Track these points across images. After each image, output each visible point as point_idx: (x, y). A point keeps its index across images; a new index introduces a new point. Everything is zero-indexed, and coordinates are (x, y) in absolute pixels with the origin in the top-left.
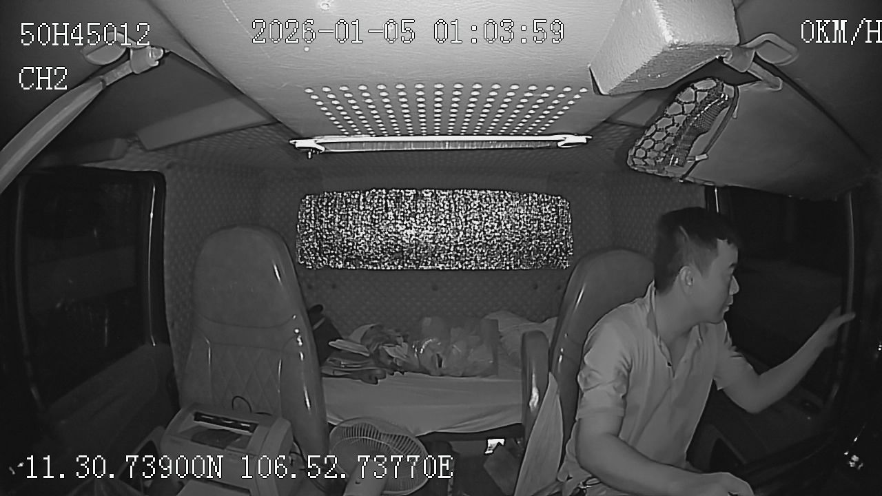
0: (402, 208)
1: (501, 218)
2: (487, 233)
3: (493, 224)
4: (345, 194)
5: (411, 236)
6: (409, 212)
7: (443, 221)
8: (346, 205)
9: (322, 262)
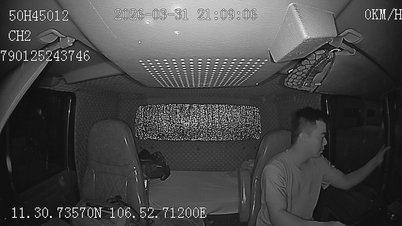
0: (183, 112)
1: (228, 117)
2: (222, 124)
3: (225, 120)
4: (157, 106)
5: (188, 125)
6: (186, 114)
7: (202, 119)
8: (158, 110)
9: (147, 137)
